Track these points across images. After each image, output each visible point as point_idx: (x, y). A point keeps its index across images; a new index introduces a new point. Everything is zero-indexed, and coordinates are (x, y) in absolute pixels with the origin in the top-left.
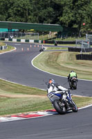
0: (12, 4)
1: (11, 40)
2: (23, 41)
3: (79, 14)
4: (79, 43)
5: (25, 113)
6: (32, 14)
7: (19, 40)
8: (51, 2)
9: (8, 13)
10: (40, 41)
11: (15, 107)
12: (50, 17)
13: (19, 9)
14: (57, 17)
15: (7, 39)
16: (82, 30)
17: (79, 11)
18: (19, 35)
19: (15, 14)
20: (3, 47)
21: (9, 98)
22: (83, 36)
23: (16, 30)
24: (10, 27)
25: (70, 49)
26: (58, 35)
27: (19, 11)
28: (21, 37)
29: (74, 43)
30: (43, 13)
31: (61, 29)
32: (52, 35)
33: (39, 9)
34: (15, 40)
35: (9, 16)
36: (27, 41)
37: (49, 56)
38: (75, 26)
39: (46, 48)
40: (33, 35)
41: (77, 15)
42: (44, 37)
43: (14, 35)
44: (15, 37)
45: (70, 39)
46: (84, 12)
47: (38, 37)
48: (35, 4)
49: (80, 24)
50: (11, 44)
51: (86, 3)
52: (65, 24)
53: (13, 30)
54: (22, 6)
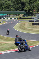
0: (4, 4)
1: (4, 19)
2: (9, 19)
3: (32, 6)
4: (33, 18)
5: (13, 49)
6: (13, 7)
8: (20, 2)
9: (2, 8)
10: (16, 19)
11: (9, 47)
12: (20, 8)
13: (7, 5)
14: (23, 8)
15: (2, 19)
16: (34, 13)
17: (32, 5)
18: (7, 17)
19: (5, 8)
20: (1, 22)
21: (5, 43)
22: (34, 15)
23: (6, 14)
24: (3, 13)
25: (30, 21)
26: (24, 16)
27: (7, 6)
28: (8, 17)
29: (31, 18)
30: (17, 6)
31: (25, 13)
32: (21, 16)
33: (15, 5)
34: (6, 19)
36: (11, 19)
37: (21, 25)
38: (31, 11)
39: (19, 21)
40: (13, 16)
41: (32, 7)
42: (18, 17)
44: (6, 17)
45: (29, 17)
46: (35, 5)
47: (15, 17)
48: (14, 3)
49: (33, 10)
51: (35, 1)
52: (26, 10)
53: (5, 14)
54: (8, 4)
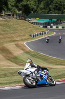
0: (52, 2)
1: (51, 27)
2: (60, 27)
7: (57, 27)
9: (49, 8)
11: (56, 74)
13: (57, 5)
15: (49, 27)
18: (57, 24)
19: (54, 9)
20: (46, 32)
21: (51, 68)
24: (51, 18)
28: (59, 25)
34: (54, 27)
35: (50, 10)
36: (63, 28)
43: (54, 23)
44: (54, 25)
50: (52, 30)
54: (59, 3)
